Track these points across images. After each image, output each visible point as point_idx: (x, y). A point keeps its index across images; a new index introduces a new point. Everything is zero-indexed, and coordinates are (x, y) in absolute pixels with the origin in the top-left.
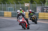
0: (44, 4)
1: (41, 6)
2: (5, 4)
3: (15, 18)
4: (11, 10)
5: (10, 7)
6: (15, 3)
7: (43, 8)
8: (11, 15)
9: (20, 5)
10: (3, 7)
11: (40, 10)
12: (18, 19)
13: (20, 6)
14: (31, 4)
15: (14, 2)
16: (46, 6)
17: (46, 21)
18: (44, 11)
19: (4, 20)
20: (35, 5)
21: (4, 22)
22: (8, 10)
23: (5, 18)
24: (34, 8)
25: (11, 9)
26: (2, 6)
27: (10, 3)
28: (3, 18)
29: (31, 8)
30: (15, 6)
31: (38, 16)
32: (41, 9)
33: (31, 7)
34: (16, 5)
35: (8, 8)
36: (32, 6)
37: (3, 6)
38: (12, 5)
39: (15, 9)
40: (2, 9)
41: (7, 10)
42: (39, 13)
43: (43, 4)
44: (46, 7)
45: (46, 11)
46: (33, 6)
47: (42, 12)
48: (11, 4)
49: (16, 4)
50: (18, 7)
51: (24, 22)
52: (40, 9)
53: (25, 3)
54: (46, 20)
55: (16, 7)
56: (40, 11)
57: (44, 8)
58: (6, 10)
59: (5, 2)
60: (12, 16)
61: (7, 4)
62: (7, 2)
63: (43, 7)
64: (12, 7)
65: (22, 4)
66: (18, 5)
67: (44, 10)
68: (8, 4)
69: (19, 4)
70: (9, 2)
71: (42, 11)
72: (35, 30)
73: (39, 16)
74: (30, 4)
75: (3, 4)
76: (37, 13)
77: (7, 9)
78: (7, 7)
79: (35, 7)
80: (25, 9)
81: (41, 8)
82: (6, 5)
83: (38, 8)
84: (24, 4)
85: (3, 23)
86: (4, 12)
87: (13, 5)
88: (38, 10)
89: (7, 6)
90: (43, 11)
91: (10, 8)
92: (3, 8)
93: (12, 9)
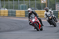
4: (24, 8)
5: (23, 4)
13: (35, 3)
14: (49, 0)
19: (16, 21)
21: (16, 23)
22: (21, 8)
24: (52, 5)
25: (24, 7)
26: (13, 4)
29: (48, 5)
30: (30, 3)
33: (49, 3)
34: (31, 2)
35: (21, 5)
38: (25, 2)
39: (30, 7)
40: (14, 7)
41: (19, 8)
46: (51, 2)
48: (24, 1)
50: (32, 5)
51: (37, 22)
58: (18, 8)
61: (19, 1)
64: (25, 5)
65: (37, 1)
72: (54, 33)
75: (14, 1)
76: (56, 11)
78: (19, 5)
83: (57, 4)
88: (58, 8)
89: (19, 3)
92: (15, 6)
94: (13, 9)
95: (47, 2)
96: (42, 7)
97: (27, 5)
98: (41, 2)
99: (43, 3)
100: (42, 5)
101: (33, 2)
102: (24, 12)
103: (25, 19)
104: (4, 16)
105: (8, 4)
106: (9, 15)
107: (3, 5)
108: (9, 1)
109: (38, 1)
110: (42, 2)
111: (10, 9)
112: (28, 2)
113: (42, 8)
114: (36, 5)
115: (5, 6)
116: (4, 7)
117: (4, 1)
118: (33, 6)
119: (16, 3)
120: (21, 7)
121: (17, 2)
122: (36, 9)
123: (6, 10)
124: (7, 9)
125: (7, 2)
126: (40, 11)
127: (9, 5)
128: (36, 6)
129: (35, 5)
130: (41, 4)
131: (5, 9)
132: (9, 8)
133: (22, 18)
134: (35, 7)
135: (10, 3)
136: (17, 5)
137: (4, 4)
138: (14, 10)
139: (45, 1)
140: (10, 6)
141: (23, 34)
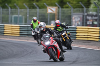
0: (88, 8)
1: (80, 13)
2: (6, 9)
3: (27, 38)
4: (18, 22)
5: (17, 14)
6: (26, 7)
7: (86, 16)
8: (19, 31)
9: (38, 10)
10: (1, 16)
11: (80, 21)
14: (60, 9)
15: (24, 4)
16: (91, 13)
17: (92, 45)
18: (88, 23)
20: (68, 11)
22: (13, 21)
25: (18, 19)
27: (17, 7)
28: (3, 39)
30: (28, 13)
31: (74, 34)
32: (82, 18)
33: (60, 14)
34: (30, 11)
35: (13, 16)
36: (63, 13)
37: (3, 13)
38: (21, 11)
39: (28, 19)
42: (77, 28)
43: (85, 9)
44: (92, 16)
45: (91, 23)
46: (65, 12)
47: (83, 26)
48: (19, 9)
49: (30, 8)
51: (54, 47)
52: (79, 19)
53: (48, 7)
54: (92, 43)
55: (29, 15)
56: (79, 23)
57: (88, 17)
58: (8, 20)
59: (6, 4)
60: (21, 35)
61: (10, 9)
62: (10, 5)
63: (86, 14)
64: (20, 16)
65: (41, 9)
66: (33, 10)
67: (88, 20)
68: (13, 9)
69: (36, 8)
70: (15, 4)
71: (84, 23)
73: (76, 33)
74: (58, 8)
75: (1, 9)
76: (73, 27)
77: (10, 19)
78: (10, 16)
79: (70, 15)
81: (82, 16)
82: (8, 10)
83: (75, 16)
84: (46, 8)
86: (5, 25)
87: (23, 10)
88: (76, 22)
89: (11, 13)
90: (86, 23)
91: (17, 17)
92: (2, 18)
93: (21, 18)
95: (58, 11)
96: (49, 20)
97: (24, 17)
98: (47, 11)
99: (51, 14)
100: (49, 16)
102: (19, 28)
103: (19, 40)
109: (43, 10)
110: (49, 11)
112: (26, 11)
119: (5, 12)
120: (13, 19)
121: (6, 10)
128: (39, 19)
130: (46, 15)
133: (15, 37)
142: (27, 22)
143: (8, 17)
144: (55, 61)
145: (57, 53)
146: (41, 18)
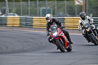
5: (45, 7)
9: (65, 2)
10: (29, 8)
12: (49, 31)
13: (65, 6)
14: (88, 1)
19: (33, 35)
20: (95, 2)
21: (33, 39)
22: (41, 13)
23: (35, 31)
24: (93, 8)
25: (46, 11)
26: (28, 6)
28: (31, 31)
29: (87, 8)
30: (56, 6)
33: (87, 5)
34: (57, 3)
35: (41, 8)
36: (90, 4)
38: (49, 3)
39: (56, 11)
40: (29, 11)
41: (38, 14)
46: (92, 3)
48: (46, 2)
49: (57, 1)
58: (36, 13)
61: (38, 2)
64: (48, 8)
65: (69, 1)
75: (29, 2)
77: (38, 11)
78: (38, 8)
80: (75, 11)
85: (31, 40)
86: (33, 17)
89: (39, 5)
91: (45, 9)
92: (31, 10)
93: (49, 10)
94: (28, 14)
95: (85, 3)
97: (52, 9)
98: (74, 3)
99: (78, 5)
100: (76, 8)
101: (61, 3)
104: (13, 26)
105: (20, 6)
106: (21, 26)
107: (11, 8)
108: (22, 2)
109: (70, 2)
110: (77, 3)
111: (23, 14)
112: (53, 4)
113: (76, 14)
114: (67, 8)
115: (14, 9)
116: (13, 11)
117: (13, 2)
118: (62, 9)
119: (33, 4)
120: (41, 11)
122: (67, 14)
123: (17, 16)
124: (19, 14)
125: (18, 3)
126: (74, 19)
127: (21, 9)
128: (67, 11)
129: (65, 8)
130: (74, 6)
131: (14, 15)
132: (21, 13)
134: (65, 11)
135: (23, 5)
136: (35, 8)
137: (14, 6)
138: (30, 16)
139: (81, 2)
140: (23, 10)
141: (45, 56)
142: (56, 14)
143: (37, 9)
144: (62, 51)
145: (64, 44)
146: (68, 9)
